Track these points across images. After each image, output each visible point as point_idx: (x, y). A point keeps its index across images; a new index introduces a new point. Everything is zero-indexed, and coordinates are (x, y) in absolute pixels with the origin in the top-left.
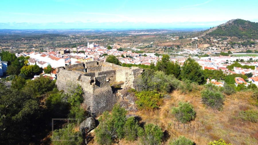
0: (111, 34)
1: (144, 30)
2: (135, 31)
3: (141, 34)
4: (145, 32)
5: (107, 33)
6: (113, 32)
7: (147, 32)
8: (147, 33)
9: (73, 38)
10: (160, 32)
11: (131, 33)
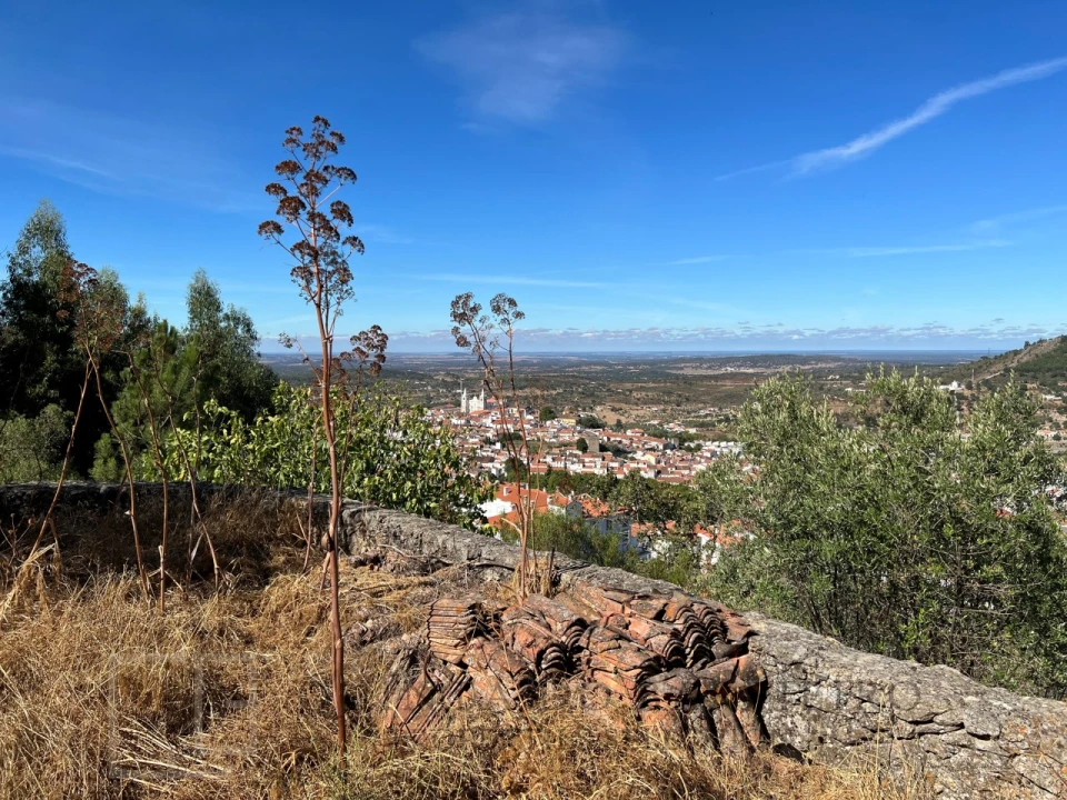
0: (603, 372)
1: (737, 359)
2: (699, 360)
3: (723, 371)
4: (739, 367)
5: (586, 368)
6: (610, 365)
7: (752, 367)
8: (751, 371)
9: (445, 384)
10: (807, 367)
11: (682, 369)
